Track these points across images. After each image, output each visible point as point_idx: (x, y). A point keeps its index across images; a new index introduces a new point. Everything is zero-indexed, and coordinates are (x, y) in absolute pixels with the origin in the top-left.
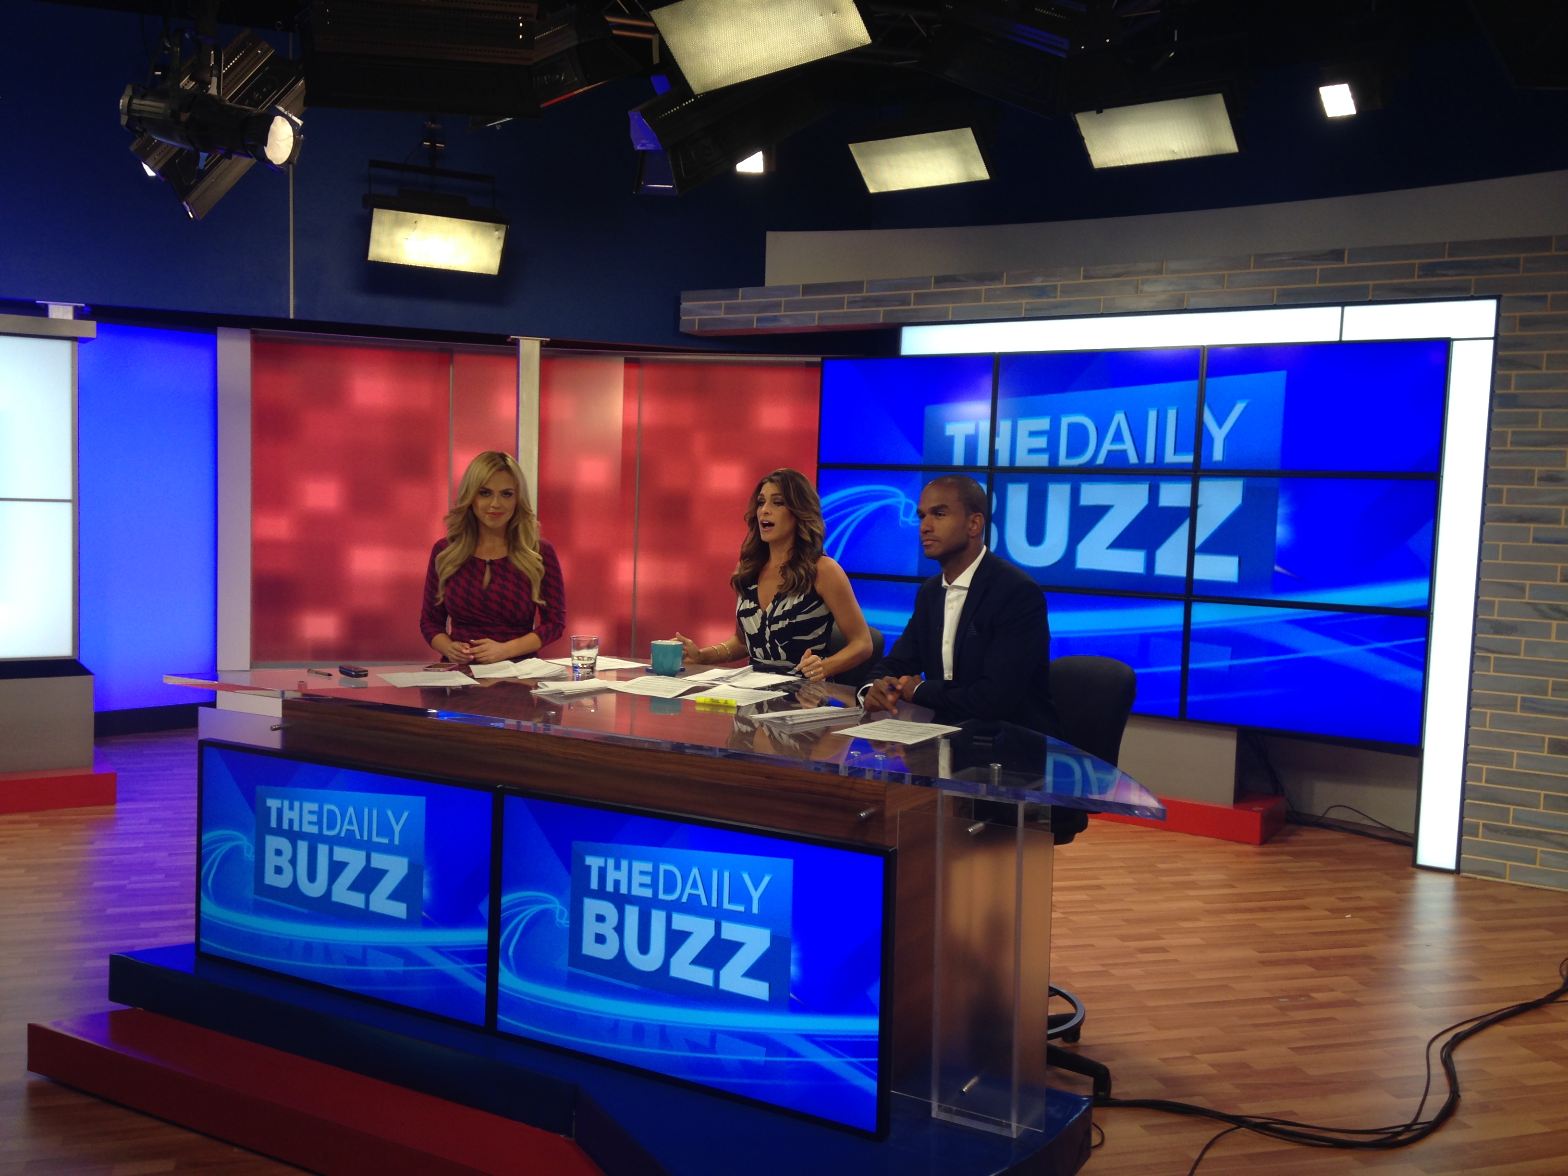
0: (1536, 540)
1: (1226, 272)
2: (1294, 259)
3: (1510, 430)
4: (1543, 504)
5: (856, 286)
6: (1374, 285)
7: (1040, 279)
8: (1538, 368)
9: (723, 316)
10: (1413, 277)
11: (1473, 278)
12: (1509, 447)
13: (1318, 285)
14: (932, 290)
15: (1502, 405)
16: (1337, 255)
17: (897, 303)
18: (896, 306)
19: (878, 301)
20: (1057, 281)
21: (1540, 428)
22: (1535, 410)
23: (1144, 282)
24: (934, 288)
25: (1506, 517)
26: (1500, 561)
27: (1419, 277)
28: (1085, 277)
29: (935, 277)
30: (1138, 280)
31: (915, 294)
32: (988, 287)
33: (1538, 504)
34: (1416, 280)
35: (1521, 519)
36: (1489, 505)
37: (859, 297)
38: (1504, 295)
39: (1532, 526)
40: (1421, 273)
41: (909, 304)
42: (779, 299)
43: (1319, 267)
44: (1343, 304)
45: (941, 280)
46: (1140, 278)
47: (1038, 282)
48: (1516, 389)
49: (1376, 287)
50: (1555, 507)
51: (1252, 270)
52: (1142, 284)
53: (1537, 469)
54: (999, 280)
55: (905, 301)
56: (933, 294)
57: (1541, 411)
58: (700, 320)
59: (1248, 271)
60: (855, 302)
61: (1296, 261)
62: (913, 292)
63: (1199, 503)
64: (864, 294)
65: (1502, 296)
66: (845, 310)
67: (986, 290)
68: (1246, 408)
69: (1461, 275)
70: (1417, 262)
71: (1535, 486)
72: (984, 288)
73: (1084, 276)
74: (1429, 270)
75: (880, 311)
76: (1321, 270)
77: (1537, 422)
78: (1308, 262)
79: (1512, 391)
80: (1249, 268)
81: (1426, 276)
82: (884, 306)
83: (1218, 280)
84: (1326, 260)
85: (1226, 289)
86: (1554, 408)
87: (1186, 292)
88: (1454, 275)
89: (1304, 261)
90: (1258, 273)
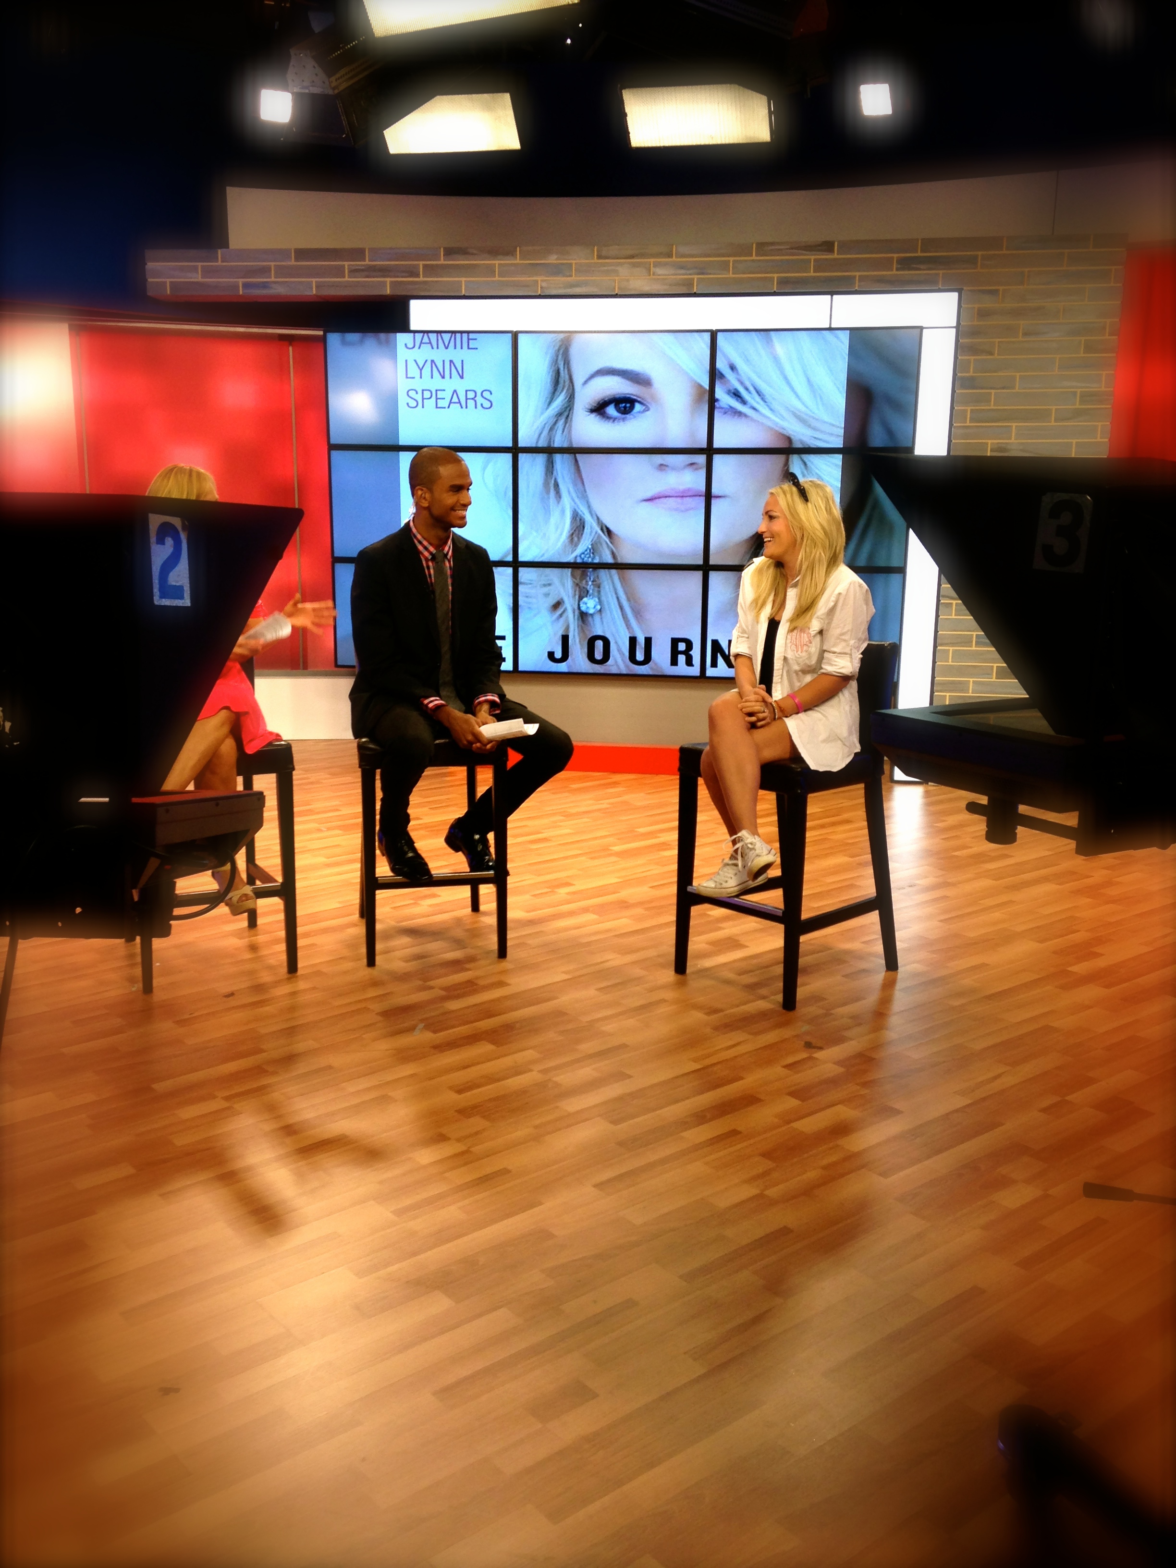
1: (731, 259)
2: (792, 249)
3: (969, 409)
5: (357, 254)
6: (859, 276)
7: (555, 257)
8: (991, 353)
9: (200, 279)
10: (892, 270)
11: (943, 272)
12: (968, 424)
13: (812, 274)
14: (442, 262)
15: (963, 386)
16: (828, 246)
17: (407, 275)
18: (404, 277)
19: (384, 271)
20: (572, 259)
21: (992, 406)
22: (989, 391)
23: (656, 265)
24: (444, 260)
27: (897, 270)
28: (599, 257)
29: (445, 249)
30: (650, 262)
31: (425, 266)
32: (502, 262)
34: (895, 272)
37: (363, 265)
38: (965, 288)
40: (899, 266)
41: (418, 276)
42: (267, 264)
43: (813, 257)
44: (832, 293)
45: (450, 252)
46: (652, 260)
47: (553, 259)
48: (976, 371)
49: (862, 279)
51: (754, 257)
52: (655, 266)
54: (513, 255)
55: (414, 273)
56: (442, 265)
57: (993, 391)
58: (171, 283)
59: (749, 258)
60: (357, 271)
61: (792, 251)
62: (421, 263)
64: (367, 263)
65: (963, 289)
66: (347, 279)
67: (499, 264)
69: (930, 269)
70: (896, 256)
72: (497, 262)
73: (597, 256)
74: (905, 264)
75: (386, 281)
76: (815, 260)
77: (990, 401)
78: (804, 252)
79: (970, 374)
80: (752, 256)
81: (903, 269)
82: (391, 277)
83: (725, 266)
84: (819, 250)
85: (731, 275)
86: (1003, 388)
87: (696, 277)
88: (924, 270)
89: (800, 251)
90: (759, 261)
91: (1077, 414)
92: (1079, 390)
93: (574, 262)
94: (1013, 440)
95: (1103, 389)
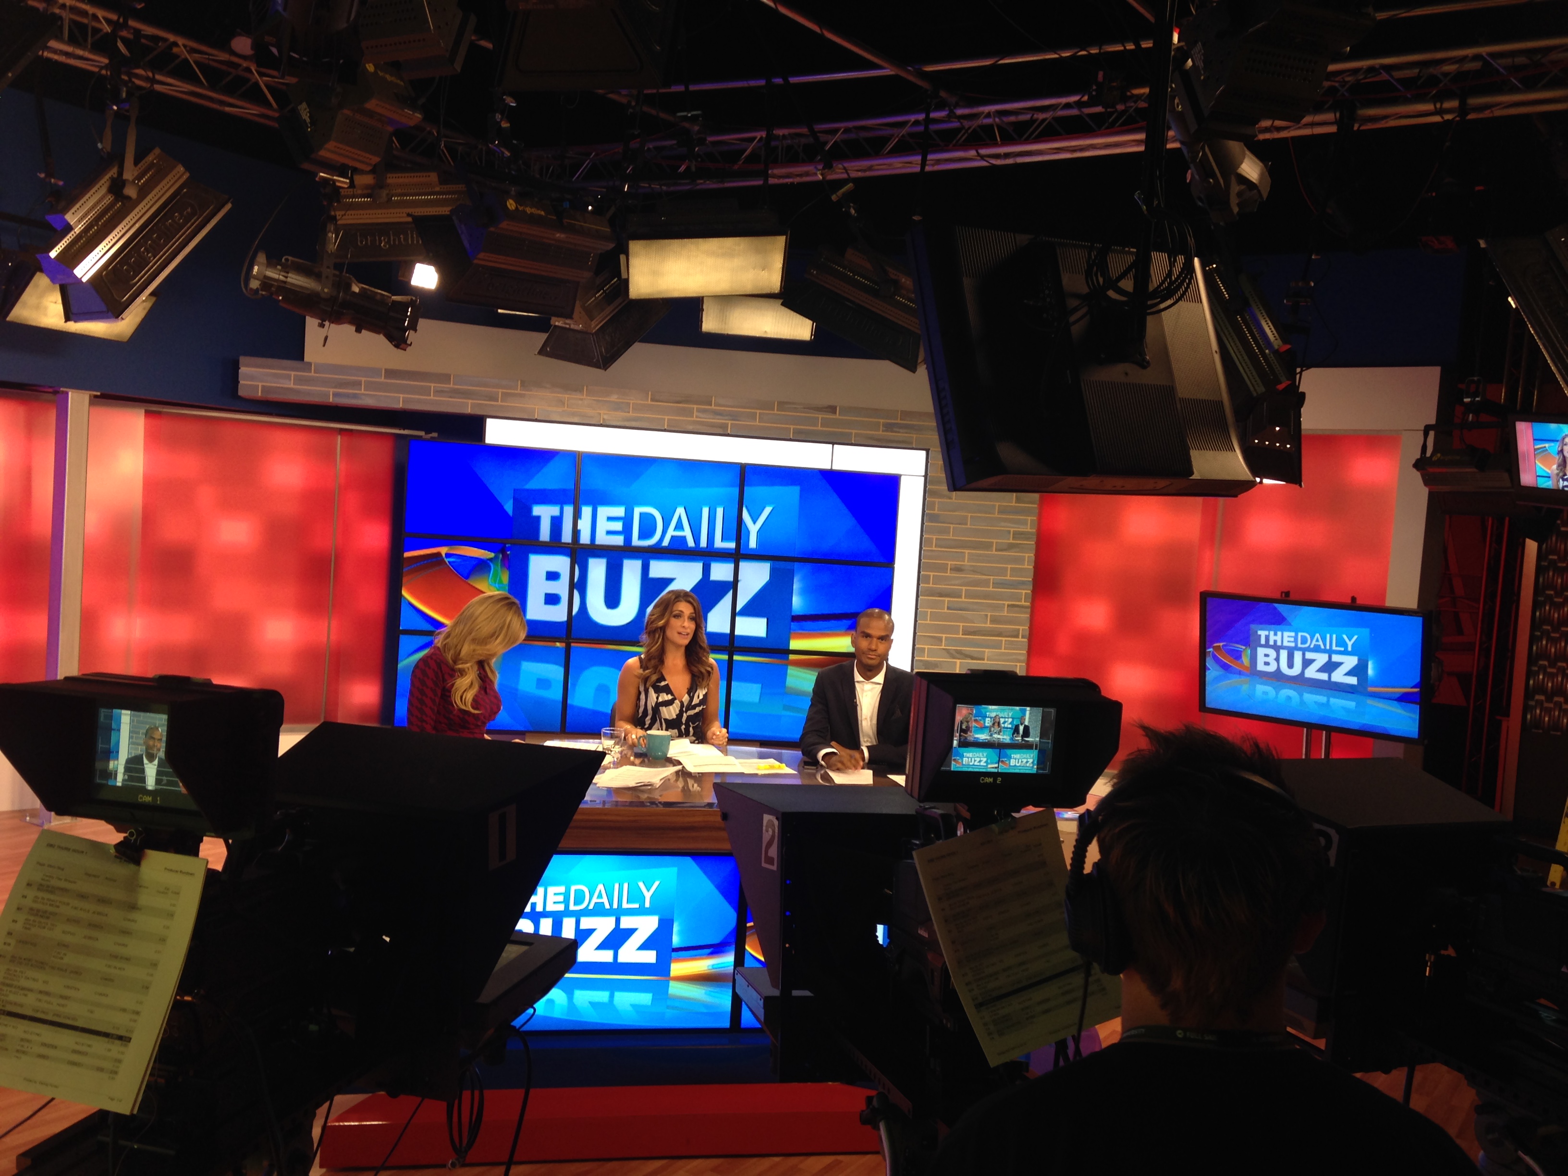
0: (948, 608)
1: (758, 411)
2: (804, 408)
3: (934, 537)
4: (954, 585)
5: (445, 378)
6: (855, 433)
7: (615, 396)
9: (292, 386)
10: (878, 431)
11: (915, 436)
12: (934, 548)
13: (819, 428)
14: (518, 391)
15: (931, 521)
16: (832, 409)
17: (487, 399)
18: (484, 400)
19: (466, 394)
20: (631, 399)
21: (951, 537)
22: (949, 525)
24: (521, 390)
25: (932, 593)
26: (928, 622)
27: (883, 431)
28: (653, 400)
29: (521, 380)
30: (693, 408)
31: (502, 393)
32: (570, 395)
33: (948, 585)
35: (941, 595)
36: (921, 585)
37: (447, 388)
38: (929, 449)
39: (947, 599)
40: (883, 428)
41: (496, 401)
42: (360, 378)
43: (820, 416)
44: (833, 444)
45: (527, 384)
46: (695, 406)
47: (614, 398)
48: (938, 511)
49: (856, 435)
50: (959, 587)
51: (776, 412)
52: (697, 411)
53: (949, 563)
54: (580, 392)
55: (493, 398)
56: (519, 394)
57: (952, 526)
58: (263, 387)
59: (772, 412)
60: (442, 391)
61: (806, 410)
62: (500, 391)
63: (739, 579)
64: (451, 385)
66: (432, 397)
67: (570, 398)
68: (772, 510)
69: (906, 433)
70: (882, 421)
71: (948, 574)
72: (567, 396)
73: (651, 399)
74: (889, 427)
75: (468, 403)
76: (821, 418)
77: (949, 533)
79: (936, 512)
80: (773, 410)
81: (887, 431)
82: (472, 399)
83: (753, 417)
84: (825, 411)
85: (757, 423)
86: (960, 524)
87: (730, 422)
88: (903, 433)
89: (812, 411)
90: (779, 414)
91: (1011, 547)
92: (1012, 530)
93: (632, 402)
94: (966, 563)
95: (1029, 530)
